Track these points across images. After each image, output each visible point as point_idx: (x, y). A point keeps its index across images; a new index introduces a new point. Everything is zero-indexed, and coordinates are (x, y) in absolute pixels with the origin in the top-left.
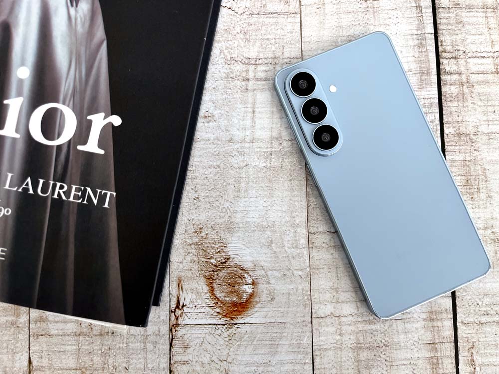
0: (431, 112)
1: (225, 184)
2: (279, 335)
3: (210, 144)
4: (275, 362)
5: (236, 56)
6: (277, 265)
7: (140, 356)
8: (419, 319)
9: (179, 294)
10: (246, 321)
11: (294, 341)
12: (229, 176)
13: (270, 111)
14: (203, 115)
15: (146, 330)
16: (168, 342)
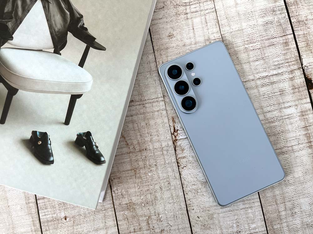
0: (283, 13)
3: (174, 49)
5: (179, 3)
7: (161, 158)
8: (296, 116)
9: (174, 125)
13: (201, 27)
14: (168, 35)
15: (161, 145)
16: (173, 149)
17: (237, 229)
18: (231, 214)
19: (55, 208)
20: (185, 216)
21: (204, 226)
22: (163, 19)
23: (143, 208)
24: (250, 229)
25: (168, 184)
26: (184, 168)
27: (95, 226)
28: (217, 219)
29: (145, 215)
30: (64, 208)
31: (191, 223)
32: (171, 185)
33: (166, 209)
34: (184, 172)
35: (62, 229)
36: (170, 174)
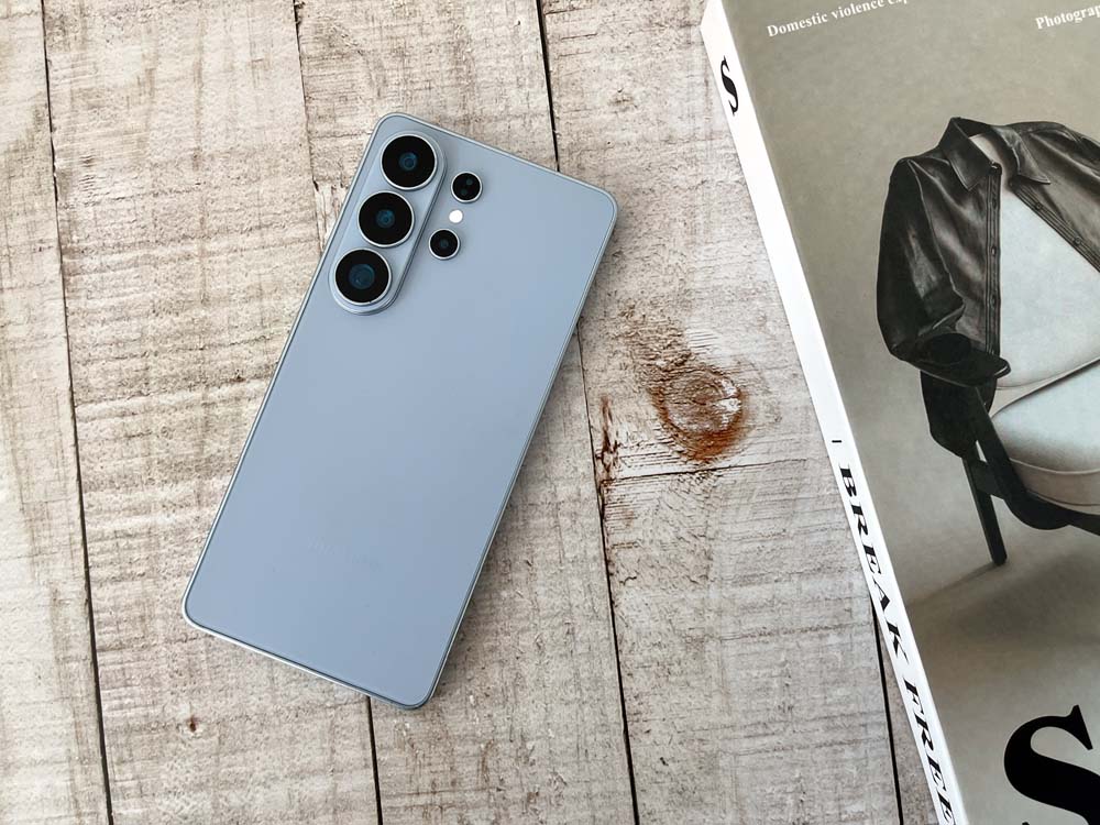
1: (667, 220)
2: (795, 482)
3: (631, 150)
4: (793, 532)
6: (780, 359)
7: (549, 539)
9: (608, 427)
10: (732, 463)
11: (825, 492)
12: (672, 206)
14: (612, 99)
15: (554, 495)
16: (596, 512)
17: (798, 816)
18: (782, 758)
19: (159, 684)
20: (616, 753)
21: (680, 793)
22: (599, 38)
23: (470, 710)
24: (844, 817)
25: (568, 633)
26: (630, 582)
27: (295, 761)
28: (729, 774)
29: (474, 735)
30: (189, 686)
31: (636, 779)
32: (578, 639)
33: (550, 721)
34: (628, 598)
35: (179, 761)
36: (577, 599)
